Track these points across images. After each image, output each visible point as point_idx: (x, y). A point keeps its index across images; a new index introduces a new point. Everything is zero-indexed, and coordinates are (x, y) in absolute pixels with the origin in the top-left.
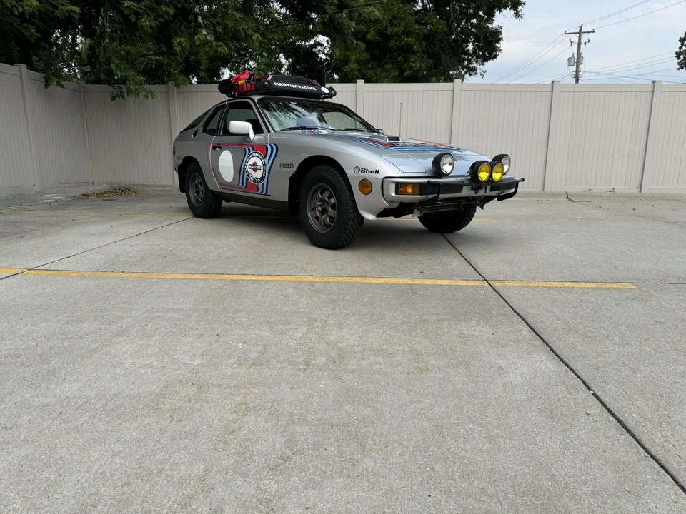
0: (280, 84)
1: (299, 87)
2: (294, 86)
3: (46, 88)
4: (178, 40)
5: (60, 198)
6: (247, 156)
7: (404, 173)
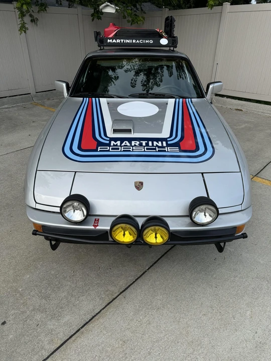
1: (134, 41)
2: (128, 41)
7: (36, 203)
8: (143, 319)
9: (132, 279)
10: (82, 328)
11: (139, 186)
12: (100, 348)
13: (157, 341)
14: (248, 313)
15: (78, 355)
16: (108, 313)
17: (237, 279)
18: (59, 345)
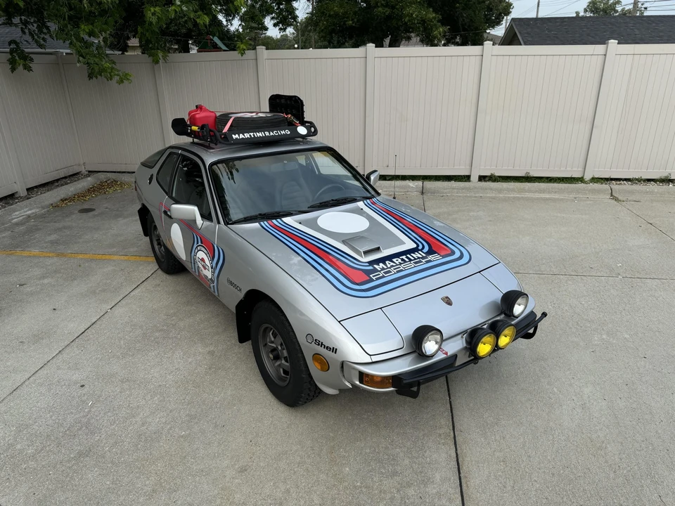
0: (241, 136)
1: (267, 134)
2: (259, 134)
3: (12, 72)
4: (152, 9)
5: (33, 211)
6: (195, 246)
7: (370, 355)
8: (495, 437)
9: (448, 414)
10: (459, 473)
11: (448, 301)
12: (493, 477)
13: (524, 446)
14: (555, 389)
15: (485, 493)
16: (465, 451)
17: (522, 369)
18: (460, 498)
